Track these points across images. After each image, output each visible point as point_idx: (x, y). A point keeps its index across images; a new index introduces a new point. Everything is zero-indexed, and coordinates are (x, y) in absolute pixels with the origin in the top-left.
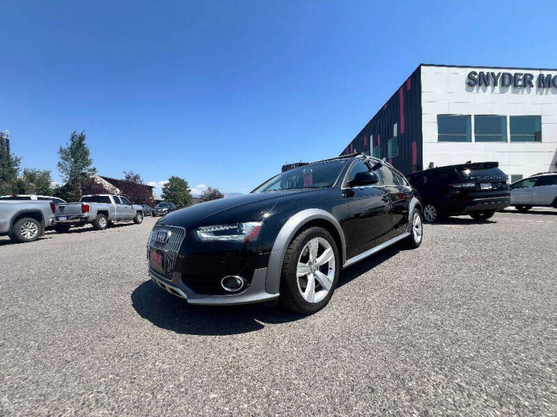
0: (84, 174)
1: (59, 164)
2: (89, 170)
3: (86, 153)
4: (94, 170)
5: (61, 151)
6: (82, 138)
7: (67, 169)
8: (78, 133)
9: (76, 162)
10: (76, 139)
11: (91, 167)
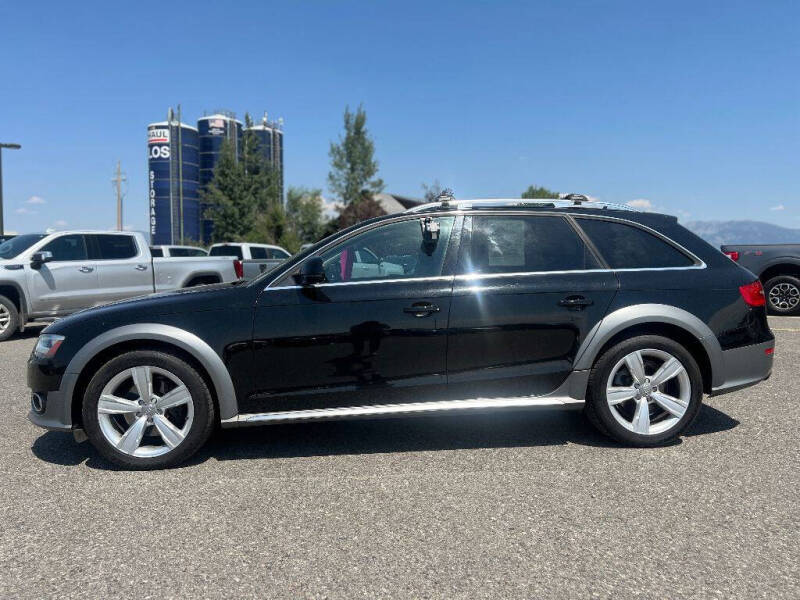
0: (365, 193)
1: (331, 177)
2: (374, 185)
3: (367, 151)
4: (379, 184)
5: (333, 150)
6: (360, 122)
7: (340, 185)
8: (354, 112)
9: (353, 169)
10: (353, 122)
11: (374, 179)
